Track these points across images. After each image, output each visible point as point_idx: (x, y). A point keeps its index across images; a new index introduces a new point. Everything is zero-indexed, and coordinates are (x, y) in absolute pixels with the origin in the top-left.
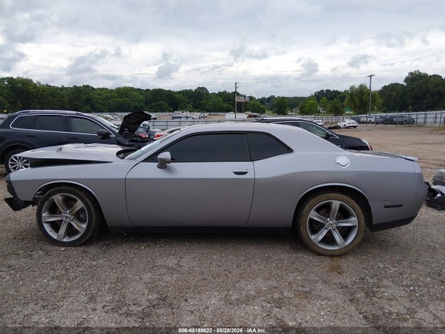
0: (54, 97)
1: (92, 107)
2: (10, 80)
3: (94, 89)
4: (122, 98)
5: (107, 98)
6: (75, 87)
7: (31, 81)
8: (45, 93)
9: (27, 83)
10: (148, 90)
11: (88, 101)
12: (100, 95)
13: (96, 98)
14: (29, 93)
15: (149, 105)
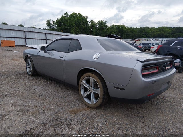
0: (132, 32)
1: (146, 35)
2: (118, 26)
3: (149, 28)
4: (160, 31)
5: (154, 32)
6: (141, 27)
7: (124, 26)
8: (129, 30)
9: (123, 27)
10: (174, 28)
11: (145, 33)
12: (151, 30)
13: (149, 32)
14: (123, 30)
15: (173, 35)
